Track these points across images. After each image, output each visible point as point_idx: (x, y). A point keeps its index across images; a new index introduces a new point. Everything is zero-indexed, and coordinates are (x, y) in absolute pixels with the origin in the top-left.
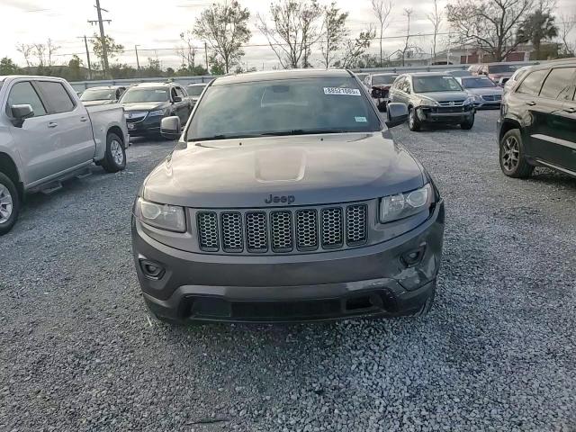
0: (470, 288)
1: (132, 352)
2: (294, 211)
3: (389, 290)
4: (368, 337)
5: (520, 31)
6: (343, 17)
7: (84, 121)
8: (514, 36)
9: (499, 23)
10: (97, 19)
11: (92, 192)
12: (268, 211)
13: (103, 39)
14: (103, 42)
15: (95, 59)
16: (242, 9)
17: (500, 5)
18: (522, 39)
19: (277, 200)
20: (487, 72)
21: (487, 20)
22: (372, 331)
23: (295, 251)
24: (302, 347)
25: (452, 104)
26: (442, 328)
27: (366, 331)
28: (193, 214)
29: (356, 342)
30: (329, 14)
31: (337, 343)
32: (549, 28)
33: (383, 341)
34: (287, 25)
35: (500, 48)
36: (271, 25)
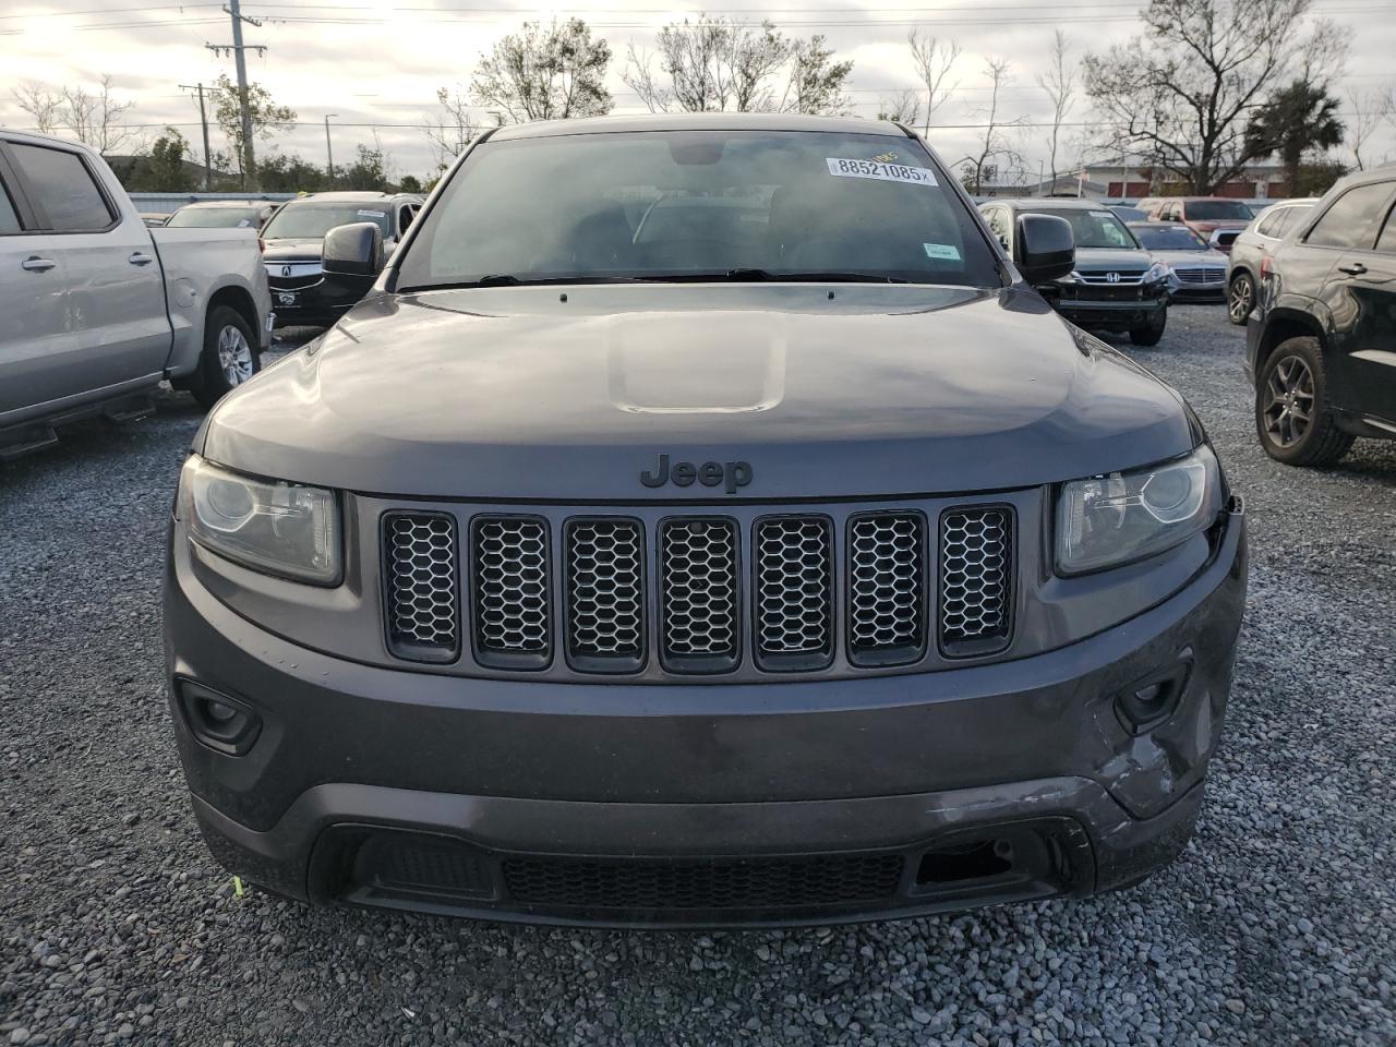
0: (1263, 785)
1: (149, 999)
2: (746, 517)
3: (1079, 819)
4: (964, 954)
5: (1252, 129)
6: (838, 73)
7: (142, 263)
8: (1240, 139)
9: (1205, 104)
10: (232, 43)
11: (153, 460)
12: (652, 518)
13: (242, 92)
14: (244, 99)
15: (222, 141)
16: (593, 42)
17: (1210, 62)
18: (1258, 145)
19: (685, 475)
20: (1182, 216)
21: (1180, 98)
22: (976, 930)
23: (748, 669)
24: (747, 992)
25: (1114, 280)
26: (1199, 924)
27: (955, 931)
28: (370, 513)
29: (926, 975)
30: (803, 63)
31: (864, 980)
32: (1322, 125)
33: (1014, 972)
34: (702, 83)
35: (1205, 164)
36: (663, 79)
